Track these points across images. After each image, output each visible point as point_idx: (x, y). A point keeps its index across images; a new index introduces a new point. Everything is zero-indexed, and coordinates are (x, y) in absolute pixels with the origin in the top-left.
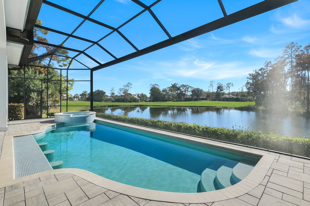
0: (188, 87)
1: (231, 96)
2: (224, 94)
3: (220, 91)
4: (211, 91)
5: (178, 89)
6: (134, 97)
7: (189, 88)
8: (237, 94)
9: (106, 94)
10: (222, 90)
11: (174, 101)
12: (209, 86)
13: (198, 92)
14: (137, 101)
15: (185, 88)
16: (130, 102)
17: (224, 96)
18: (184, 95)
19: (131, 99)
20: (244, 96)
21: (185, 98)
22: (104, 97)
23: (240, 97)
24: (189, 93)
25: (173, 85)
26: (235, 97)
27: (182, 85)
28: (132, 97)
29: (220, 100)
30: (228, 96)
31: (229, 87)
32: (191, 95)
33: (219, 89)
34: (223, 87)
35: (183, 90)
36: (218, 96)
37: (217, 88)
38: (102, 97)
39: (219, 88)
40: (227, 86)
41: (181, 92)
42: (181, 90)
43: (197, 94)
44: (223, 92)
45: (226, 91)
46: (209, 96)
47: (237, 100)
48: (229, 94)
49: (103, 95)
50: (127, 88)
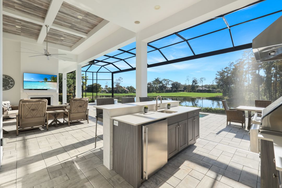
0: (168, 81)
1: (204, 88)
2: (198, 86)
3: (195, 84)
4: (187, 84)
5: (161, 82)
6: (124, 89)
7: (170, 82)
8: (209, 87)
9: (101, 87)
10: (196, 84)
11: (157, 93)
12: (186, 80)
13: (177, 85)
14: (127, 92)
15: (166, 82)
16: (121, 93)
17: (198, 88)
18: (166, 87)
19: (122, 90)
20: (215, 88)
21: (166, 90)
22: (100, 89)
23: (211, 89)
24: (169, 86)
25: (156, 79)
26: (207, 89)
27: (164, 79)
28: (123, 89)
29: (194, 92)
30: (201, 89)
31: (202, 81)
32: (171, 88)
33: (194, 83)
34: (197, 81)
35: (165, 83)
36: (193, 88)
37: (192, 82)
38: (99, 89)
39: (194, 81)
40: (200, 80)
41: (163, 85)
42: (163, 84)
43: (176, 87)
44: (197, 85)
45: (200, 84)
46: (186, 88)
47: (209, 91)
48: (202, 86)
49: (99, 88)
50: (119, 82)
